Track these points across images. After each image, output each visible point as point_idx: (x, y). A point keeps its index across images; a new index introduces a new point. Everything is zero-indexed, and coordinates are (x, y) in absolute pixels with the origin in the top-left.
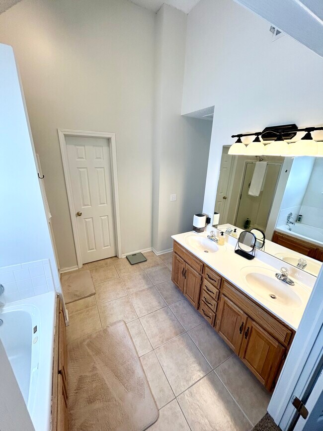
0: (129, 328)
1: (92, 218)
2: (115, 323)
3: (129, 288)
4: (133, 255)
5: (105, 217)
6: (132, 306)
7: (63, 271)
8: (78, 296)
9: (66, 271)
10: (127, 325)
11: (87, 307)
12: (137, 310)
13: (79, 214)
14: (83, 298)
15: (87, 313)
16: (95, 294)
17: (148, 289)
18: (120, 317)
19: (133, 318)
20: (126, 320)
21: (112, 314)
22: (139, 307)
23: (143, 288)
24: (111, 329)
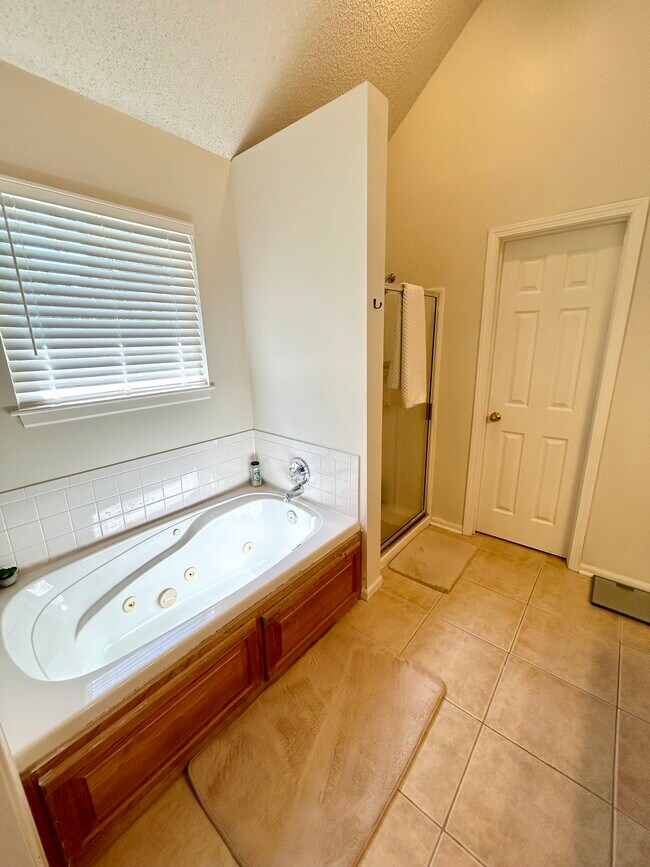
0: (441, 712)
1: (523, 434)
2: (424, 671)
3: (526, 643)
4: (619, 585)
5: (559, 443)
6: (494, 682)
7: (434, 521)
8: (418, 574)
9: (437, 525)
10: (445, 703)
11: (412, 600)
12: (498, 705)
13: (494, 418)
14: (420, 582)
15: (405, 610)
16: (445, 592)
17: (583, 694)
18: (447, 675)
19: (471, 707)
20: (451, 694)
21: (437, 653)
22: (507, 703)
23: (567, 678)
24: (408, 673)
